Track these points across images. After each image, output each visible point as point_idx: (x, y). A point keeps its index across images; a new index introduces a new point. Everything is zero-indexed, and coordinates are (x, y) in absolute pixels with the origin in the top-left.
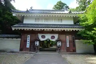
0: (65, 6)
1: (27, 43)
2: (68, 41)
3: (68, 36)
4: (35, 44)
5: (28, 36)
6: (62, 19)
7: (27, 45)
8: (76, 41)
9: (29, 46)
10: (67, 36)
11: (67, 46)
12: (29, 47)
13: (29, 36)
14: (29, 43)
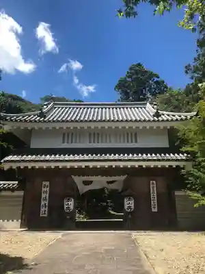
0: (156, 79)
1: (43, 203)
2: (155, 194)
3: (154, 182)
4: (65, 207)
5: (44, 183)
6: (136, 134)
7: (42, 209)
8: (177, 193)
9: (46, 212)
10: (151, 182)
11: (153, 210)
12: (46, 215)
13: (48, 183)
14: (47, 203)
